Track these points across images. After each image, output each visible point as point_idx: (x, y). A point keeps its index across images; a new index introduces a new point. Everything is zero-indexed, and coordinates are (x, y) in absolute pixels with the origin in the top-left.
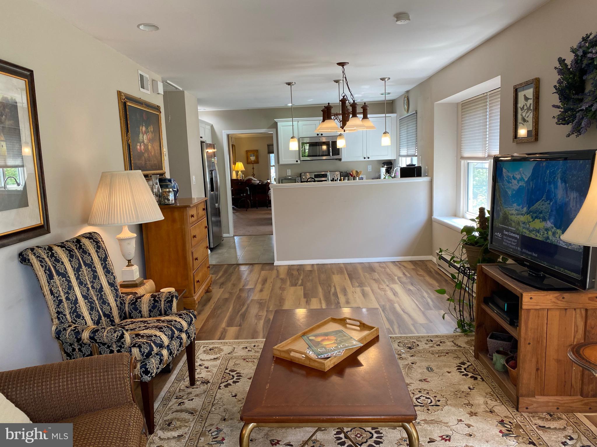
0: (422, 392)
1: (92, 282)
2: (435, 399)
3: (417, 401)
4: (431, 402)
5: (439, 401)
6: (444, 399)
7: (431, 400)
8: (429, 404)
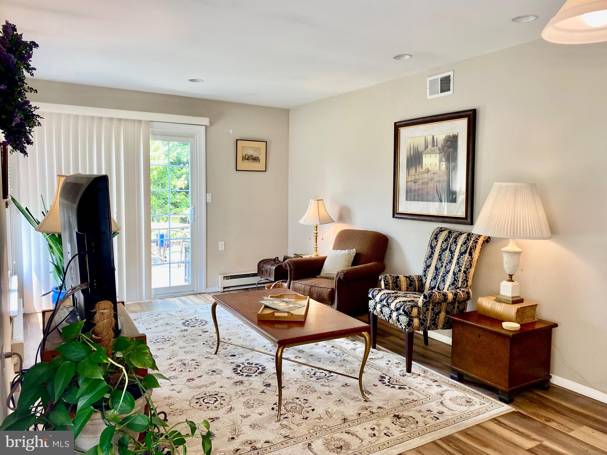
0: (213, 407)
1: (447, 264)
2: (200, 403)
3: (217, 399)
4: (203, 400)
5: (197, 403)
6: (192, 405)
7: (204, 402)
8: (205, 399)
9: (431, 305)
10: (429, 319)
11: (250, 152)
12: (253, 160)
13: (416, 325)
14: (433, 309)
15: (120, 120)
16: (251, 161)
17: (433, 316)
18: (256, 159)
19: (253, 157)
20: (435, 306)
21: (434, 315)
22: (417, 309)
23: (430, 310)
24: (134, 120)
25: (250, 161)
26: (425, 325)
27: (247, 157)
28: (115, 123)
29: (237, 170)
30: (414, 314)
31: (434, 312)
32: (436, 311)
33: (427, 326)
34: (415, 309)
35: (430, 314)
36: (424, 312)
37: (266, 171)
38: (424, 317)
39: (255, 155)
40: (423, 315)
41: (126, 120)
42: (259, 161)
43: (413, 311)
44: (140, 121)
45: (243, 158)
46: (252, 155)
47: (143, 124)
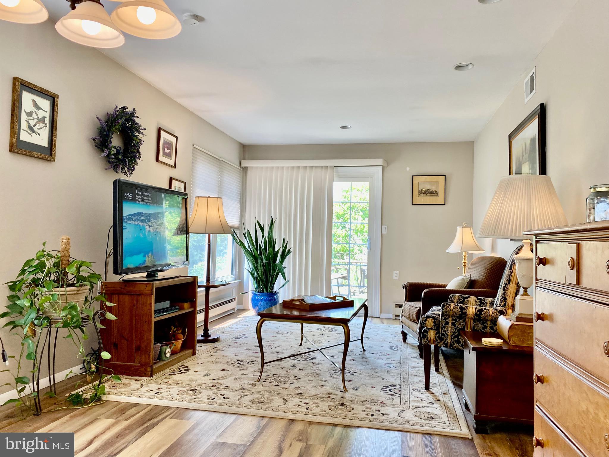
2: (235, 363)
3: (248, 363)
7: (238, 362)
8: (242, 361)
9: (450, 319)
10: (449, 335)
11: (428, 187)
12: (430, 193)
13: (432, 338)
14: (453, 324)
15: (312, 167)
16: (429, 194)
17: (455, 333)
18: (433, 193)
19: (431, 191)
20: (456, 320)
21: (457, 331)
22: (433, 321)
23: (450, 324)
24: (322, 167)
25: (427, 195)
26: (445, 341)
27: (423, 191)
28: (308, 170)
29: (412, 204)
30: (429, 325)
31: (457, 328)
32: (458, 327)
33: (448, 342)
34: (430, 320)
35: (450, 328)
36: (443, 325)
37: (445, 204)
38: (444, 331)
39: (433, 189)
40: (442, 328)
41: (316, 167)
42: (438, 195)
43: (427, 322)
44: (326, 167)
45: (419, 193)
46: (429, 190)
47: (329, 169)
